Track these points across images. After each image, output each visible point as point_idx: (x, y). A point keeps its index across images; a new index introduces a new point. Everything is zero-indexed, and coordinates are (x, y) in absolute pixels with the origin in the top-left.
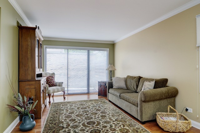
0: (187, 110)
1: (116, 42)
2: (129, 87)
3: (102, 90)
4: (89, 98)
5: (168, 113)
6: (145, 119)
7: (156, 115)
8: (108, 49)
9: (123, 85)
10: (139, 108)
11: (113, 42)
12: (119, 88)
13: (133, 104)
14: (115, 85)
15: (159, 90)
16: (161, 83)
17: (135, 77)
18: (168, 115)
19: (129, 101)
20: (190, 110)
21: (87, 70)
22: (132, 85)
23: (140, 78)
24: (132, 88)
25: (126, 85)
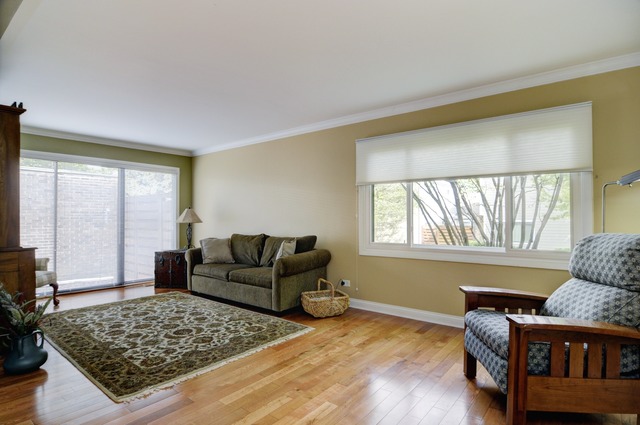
0: (343, 283)
1: (198, 153)
2: (242, 257)
3: (167, 272)
4: (123, 297)
5: (319, 291)
6: (284, 307)
7: (301, 296)
8: (178, 169)
9: (226, 254)
10: (273, 290)
11: (191, 152)
12: (218, 263)
13: (261, 286)
14: (207, 256)
15: (305, 255)
16: (306, 244)
17: (253, 237)
18: (317, 295)
19: (252, 281)
20: (348, 283)
21: (116, 223)
22: (249, 252)
23: (265, 237)
24: (249, 258)
25: (233, 253)
